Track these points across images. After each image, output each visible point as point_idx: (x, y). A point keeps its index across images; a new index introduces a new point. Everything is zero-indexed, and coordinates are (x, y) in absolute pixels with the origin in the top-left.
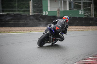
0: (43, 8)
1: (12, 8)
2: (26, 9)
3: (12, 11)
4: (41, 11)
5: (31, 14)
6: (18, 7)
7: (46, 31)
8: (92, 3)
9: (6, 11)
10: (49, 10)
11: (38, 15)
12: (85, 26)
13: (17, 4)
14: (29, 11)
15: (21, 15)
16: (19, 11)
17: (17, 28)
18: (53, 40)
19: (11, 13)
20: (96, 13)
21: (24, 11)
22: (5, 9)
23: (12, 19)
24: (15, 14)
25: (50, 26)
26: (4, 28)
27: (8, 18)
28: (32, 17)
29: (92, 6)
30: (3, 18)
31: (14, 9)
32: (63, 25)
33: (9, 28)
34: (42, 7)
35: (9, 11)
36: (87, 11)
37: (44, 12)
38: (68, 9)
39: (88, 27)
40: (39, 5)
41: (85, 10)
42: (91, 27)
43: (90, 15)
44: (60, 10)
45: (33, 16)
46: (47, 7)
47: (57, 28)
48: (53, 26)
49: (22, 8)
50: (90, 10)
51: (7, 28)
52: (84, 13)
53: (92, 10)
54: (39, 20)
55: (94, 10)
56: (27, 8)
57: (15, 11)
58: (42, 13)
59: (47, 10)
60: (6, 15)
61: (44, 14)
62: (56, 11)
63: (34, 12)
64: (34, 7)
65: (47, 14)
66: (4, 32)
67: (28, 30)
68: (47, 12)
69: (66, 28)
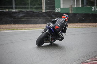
0: (56, 5)
1: (25, 4)
2: (38, 6)
3: (25, 8)
4: (54, 8)
5: (44, 11)
6: (31, 4)
7: (45, 30)
9: (19, 8)
10: (62, 7)
11: (50, 12)
14: (41, 8)
15: (33, 12)
16: (31, 8)
18: (52, 39)
19: (23, 10)
21: (37, 8)
22: (18, 6)
23: (24, 16)
24: (27, 11)
25: (49, 25)
26: (17, 25)
27: (21, 15)
28: (44, 14)
30: (16, 15)
31: (27, 6)
33: (22, 25)
34: (54, 4)
35: (22, 8)
37: (57, 9)
38: (81, 6)
44: (73, 7)
45: (46, 13)
46: (60, 3)
48: (52, 25)
49: (35, 5)
51: (20, 25)
56: (39, 5)
57: (28, 8)
58: (55, 10)
59: (59, 7)
60: (19, 12)
62: (69, 8)
63: (46, 9)
64: (46, 4)
65: (59, 11)
66: (17, 29)
67: (41, 27)
68: (59, 9)
69: (65, 27)
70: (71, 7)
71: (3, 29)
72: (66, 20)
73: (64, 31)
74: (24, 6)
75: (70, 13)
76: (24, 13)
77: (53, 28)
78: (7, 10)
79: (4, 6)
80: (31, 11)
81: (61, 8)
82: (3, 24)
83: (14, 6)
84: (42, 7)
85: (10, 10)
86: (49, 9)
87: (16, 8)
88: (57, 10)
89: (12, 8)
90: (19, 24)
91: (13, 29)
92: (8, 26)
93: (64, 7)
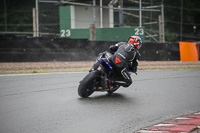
0: (62, 23)
2: (25, 25)
4: (57, 29)
5: (36, 34)
6: (9, 21)
7: (96, 67)
8: (160, 13)
10: (73, 27)
11: (50, 37)
12: (147, 60)
13: (6, 15)
14: (32, 30)
15: (14, 36)
16: (10, 28)
17: (7, 64)
18: (109, 84)
20: (168, 35)
21: (21, 29)
28: (37, 42)
29: (161, 19)
32: (129, 54)
34: (58, 21)
36: (151, 30)
37: (63, 31)
38: (112, 26)
39: (153, 63)
40: (52, 18)
41: (146, 27)
42: (158, 62)
43: (158, 38)
44: (97, 27)
45: (40, 39)
46: (70, 20)
47: (117, 60)
49: (18, 23)
50: (156, 27)
52: (145, 34)
53: (162, 27)
54: (54, 47)
55: (165, 27)
56: (27, 22)
57: (2, 29)
58: (59, 32)
59: (69, 27)
61: (63, 35)
63: (41, 30)
65: (69, 35)
67: (30, 69)
68: (68, 31)
69: (135, 60)
73: (133, 68)
75: (91, 39)
80: (9, 35)
81: (71, 30)
84: (32, 27)
88: (64, 33)
93: (79, 28)
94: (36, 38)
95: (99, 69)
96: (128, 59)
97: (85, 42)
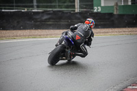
2: (70, 4)
3: (51, 7)
5: (77, 10)
9: (43, 7)
10: (103, 5)
11: (86, 12)
15: (62, 12)
16: (60, 7)
19: (49, 9)
21: (67, 7)
22: (41, 4)
23: (49, 19)
24: (54, 12)
25: (66, 34)
26: (39, 30)
27: (45, 17)
28: (78, 16)
30: (37, 17)
34: (92, 1)
35: (47, 7)
37: (96, 8)
38: (130, 3)
44: (119, 4)
45: (80, 13)
47: (77, 38)
48: (70, 34)
49: (64, 3)
56: (71, 2)
57: (55, 7)
58: (93, 9)
59: (100, 5)
60: (42, 12)
61: (95, 11)
62: (112, 7)
63: (81, 7)
65: (100, 10)
66: (40, 36)
68: (99, 7)
69: (90, 37)
70: (117, 4)
71: (20, 36)
72: (90, 27)
73: (89, 43)
74: (49, 4)
75: (115, 13)
76: (49, 14)
77: (73, 38)
78: (26, 10)
79: (21, 5)
81: (102, 7)
82: (20, 29)
83: (35, 4)
84: (74, 6)
85: (30, 9)
86: (86, 8)
87: (38, 7)
89: (32, 7)
90: (43, 29)
91: (34, 36)
92: (27, 32)
93: (107, 5)
94: (77, 13)
95: (63, 43)
96: (85, 36)
97: (111, 15)
